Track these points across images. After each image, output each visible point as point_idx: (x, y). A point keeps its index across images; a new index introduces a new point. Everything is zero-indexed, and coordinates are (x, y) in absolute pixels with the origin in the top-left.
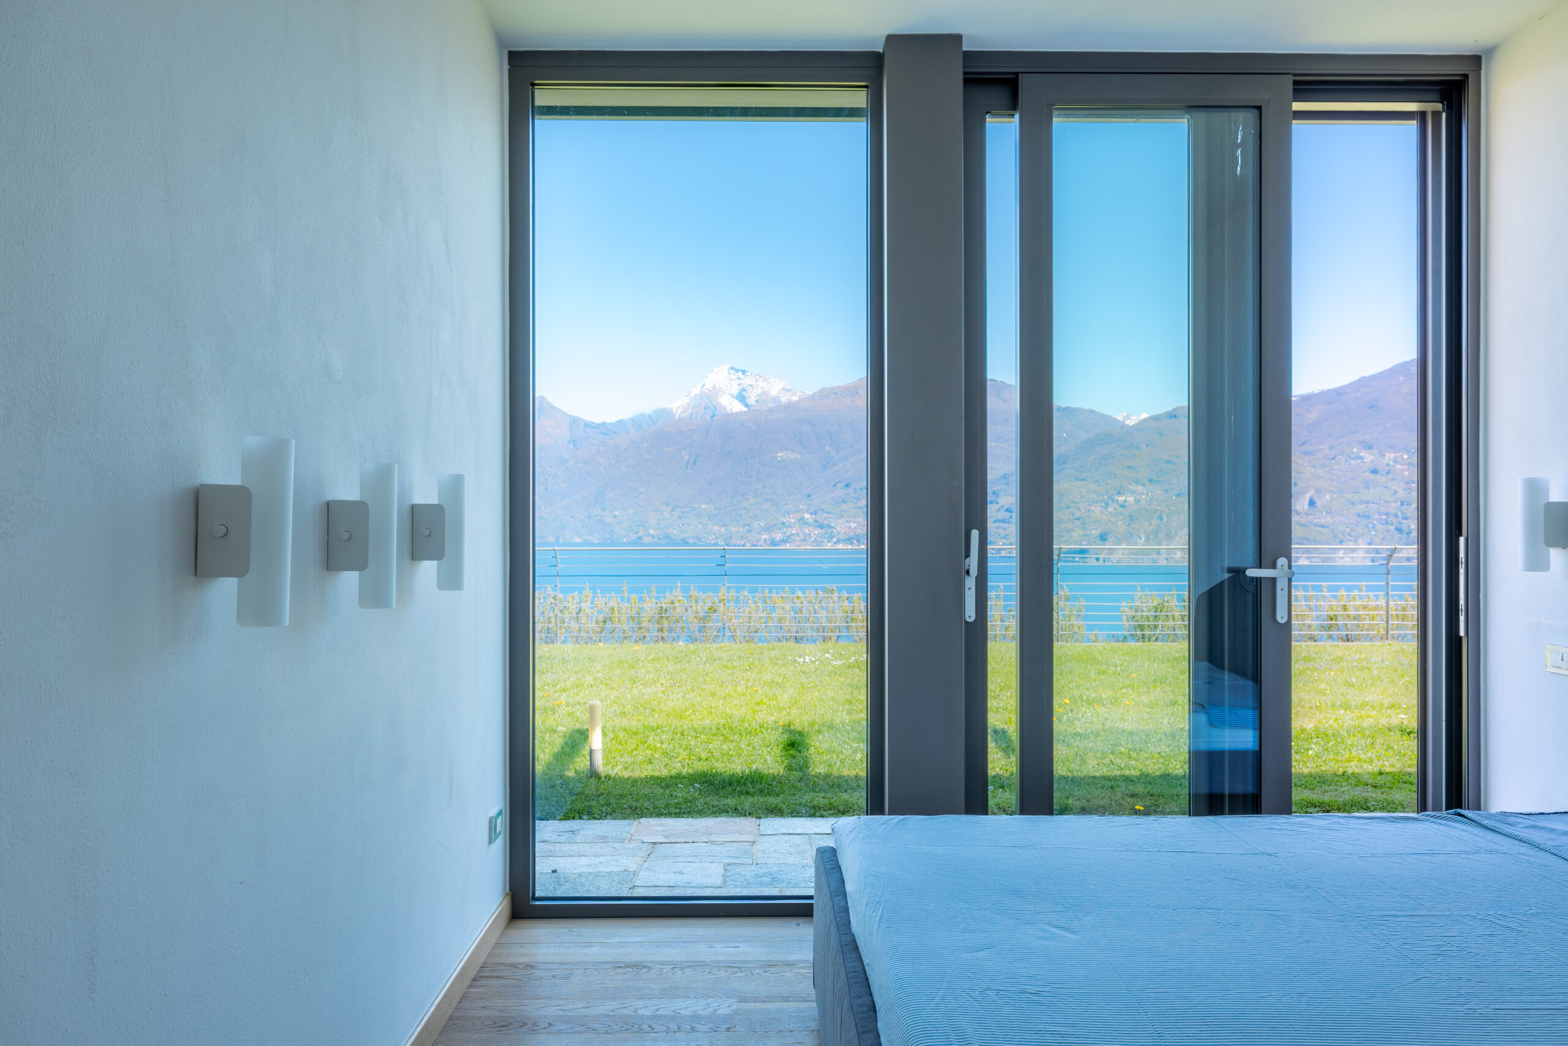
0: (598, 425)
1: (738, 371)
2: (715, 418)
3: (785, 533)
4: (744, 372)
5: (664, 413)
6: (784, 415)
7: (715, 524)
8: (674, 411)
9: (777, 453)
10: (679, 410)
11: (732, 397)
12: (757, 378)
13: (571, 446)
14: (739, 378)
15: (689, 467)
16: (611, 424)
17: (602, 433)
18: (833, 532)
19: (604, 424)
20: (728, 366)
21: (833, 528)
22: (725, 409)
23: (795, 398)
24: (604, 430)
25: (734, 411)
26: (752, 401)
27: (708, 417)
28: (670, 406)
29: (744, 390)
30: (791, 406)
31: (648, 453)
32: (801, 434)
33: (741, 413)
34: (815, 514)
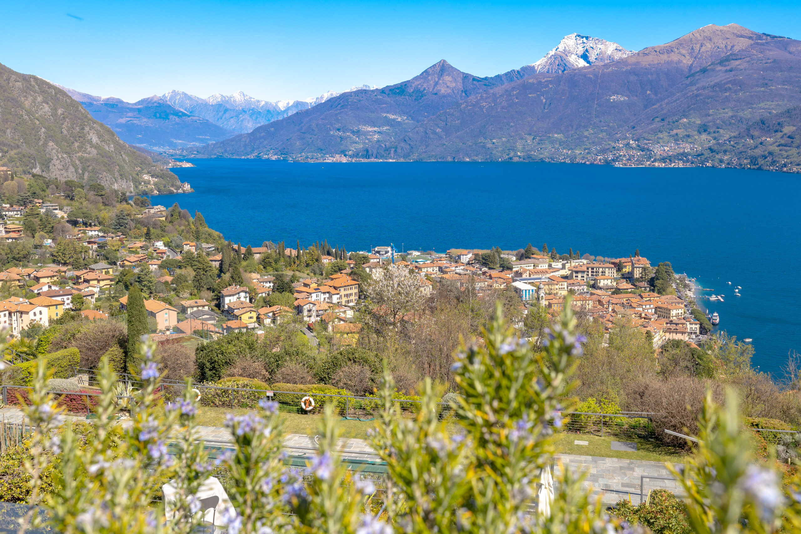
0: (482, 79)
1: (583, 37)
2: (565, 72)
3: (615, 154)
4: (587, 38)
5: (528, 70)
6: (616, 69)
7: (564, 148)
8: (536, 68)
9: (611, 96)
10: (540, 67)
11: (578, 57)
12: (597, 41)
13: (464, 94)
14: (584, 43)
15: (546, 108)
16: (491, 78)
17: (485, 85)
18: (651, 154)
19: (486, 78)
20: (576, 34)
21: (651, 151)
22: (573, 65)
23: (625, 56)
24: (487, 82)
25: (580, 66)
26: (592, 58)
27: (560, 72)
28: (533, 64)
29: (587, 50)
30: (621, 62)
31: (517, 98)
32: (628, 82)
33: (585, 68)
34: (638, 140)
